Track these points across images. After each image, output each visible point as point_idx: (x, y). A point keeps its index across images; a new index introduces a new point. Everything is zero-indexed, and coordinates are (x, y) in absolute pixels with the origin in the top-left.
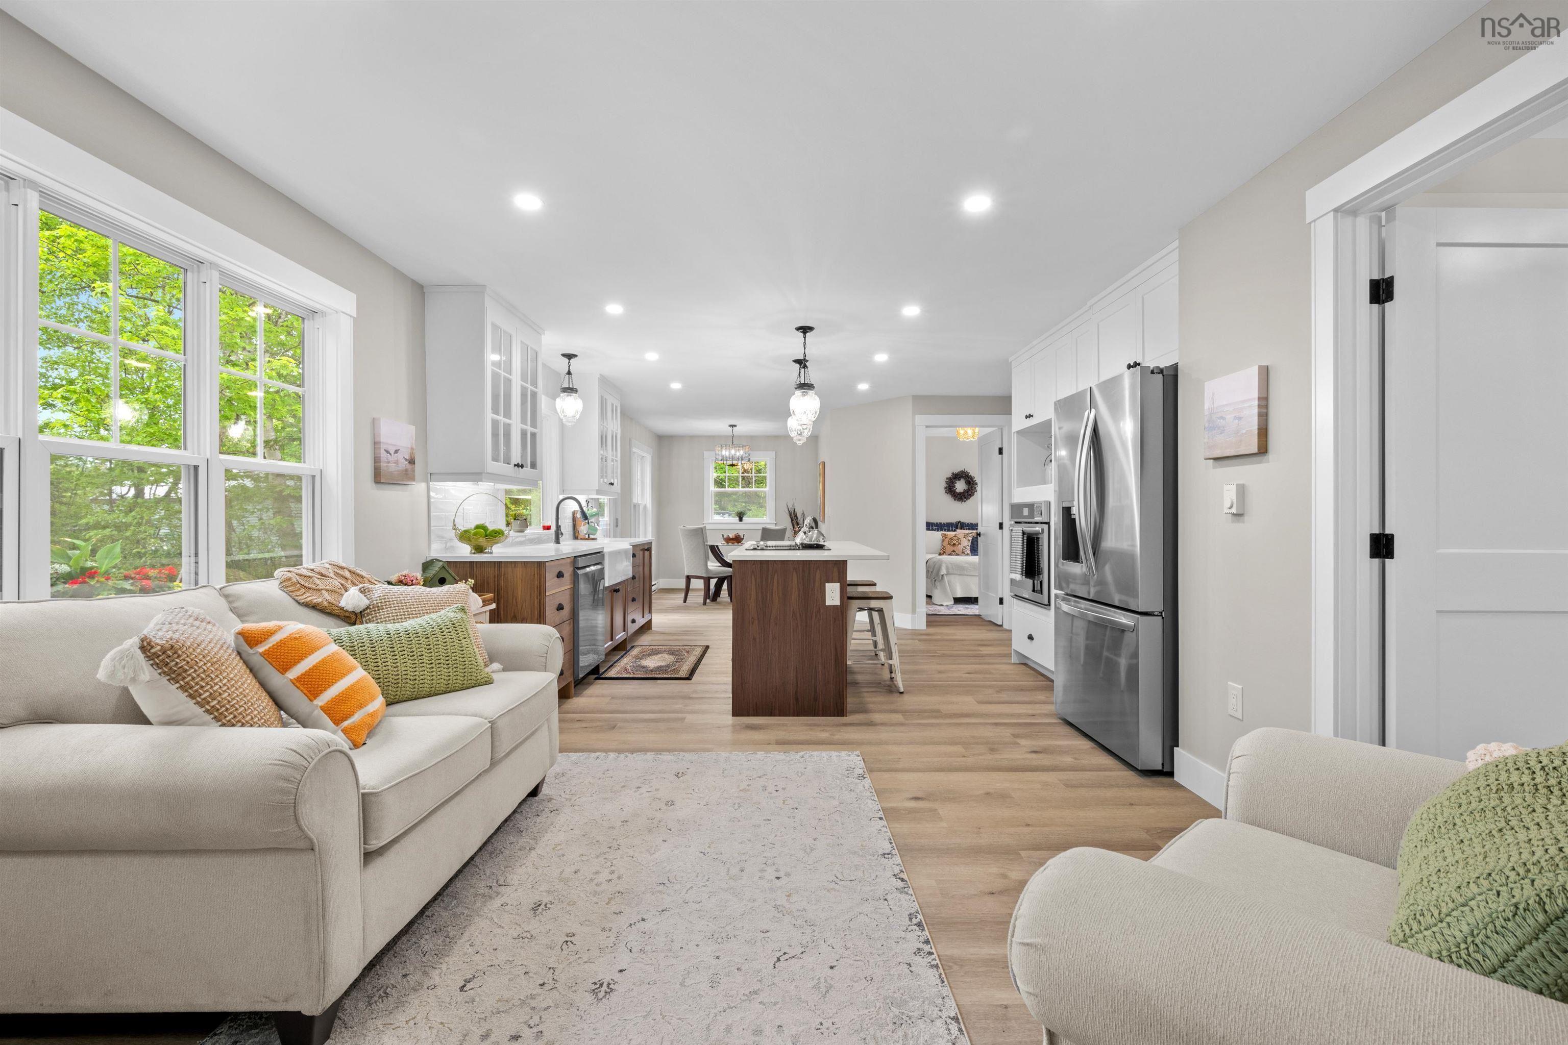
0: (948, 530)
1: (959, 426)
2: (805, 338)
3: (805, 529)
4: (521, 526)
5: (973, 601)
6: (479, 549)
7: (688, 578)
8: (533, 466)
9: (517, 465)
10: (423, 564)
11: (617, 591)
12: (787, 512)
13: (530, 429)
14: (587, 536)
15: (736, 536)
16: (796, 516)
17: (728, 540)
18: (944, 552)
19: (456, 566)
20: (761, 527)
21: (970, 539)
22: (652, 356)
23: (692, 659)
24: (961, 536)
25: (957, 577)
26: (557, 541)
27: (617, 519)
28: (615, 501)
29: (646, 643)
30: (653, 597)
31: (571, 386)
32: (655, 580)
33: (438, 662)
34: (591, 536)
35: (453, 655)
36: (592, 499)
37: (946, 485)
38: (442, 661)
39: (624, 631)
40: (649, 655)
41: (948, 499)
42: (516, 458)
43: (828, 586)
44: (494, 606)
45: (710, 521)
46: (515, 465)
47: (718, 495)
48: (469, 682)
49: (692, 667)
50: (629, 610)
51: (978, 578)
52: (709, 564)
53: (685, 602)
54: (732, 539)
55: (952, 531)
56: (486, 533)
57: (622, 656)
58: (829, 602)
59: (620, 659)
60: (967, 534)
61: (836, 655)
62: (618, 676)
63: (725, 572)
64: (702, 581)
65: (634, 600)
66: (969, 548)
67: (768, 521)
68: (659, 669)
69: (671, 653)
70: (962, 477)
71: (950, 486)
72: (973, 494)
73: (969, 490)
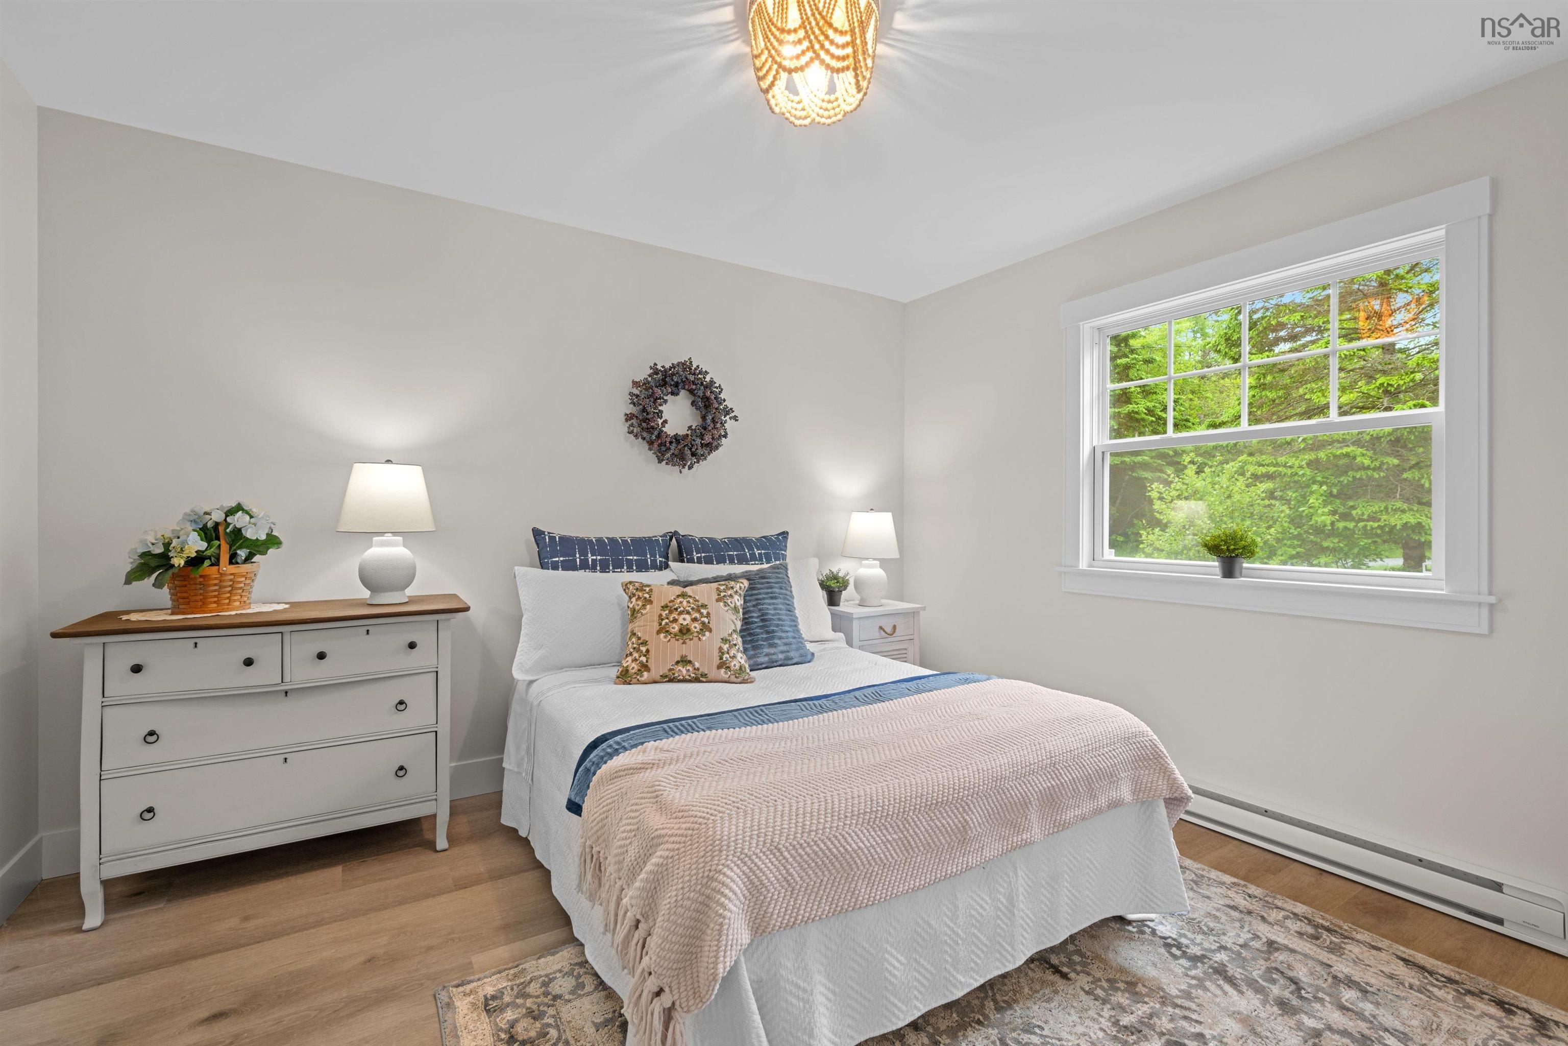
0: (642, 567)
18: (645, 667)
21: (738, 601)
24: (695, 593)
37: (631, 409)
41: (637, 456)
55: (656, 568)
60: (718, 581)
66: (737, 640)
70: (683, 383)
71: (644, 410)
72: (715, 443)
73: (705, 428)
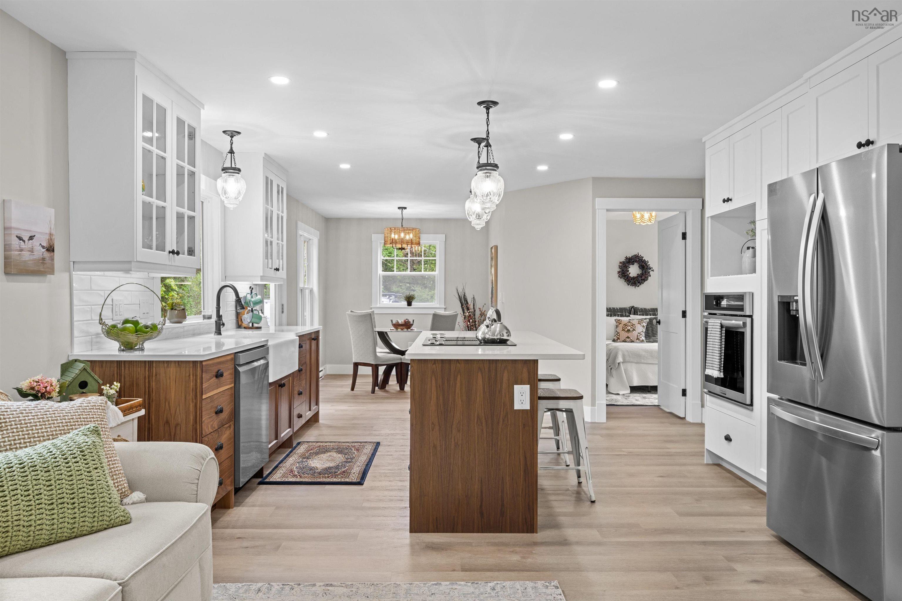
0: (622, 316)
1: (636, 210)
2: (488, 113)
3: (487, 322)
4: (178, 316)
5: (653, 389)
6: (128, 347)
7: (356, 365)
8: (191, 252)
9: (173, 252)
10: (62, 365)
11: (282, 386)
12: (457, 296)
13: (187, 213)
14: (251, 325)
15: (405, 322)
16: (466, 301)
17: (397, 326)
18: (618, 338)
19: (102, 366)
20: (432, 312)
21: (645, 325)
22: (320, 134)
23: (363, 459)
24: (635, 322)
25: (634, 365)
26: (218, 332)
27: (283, 305)
28: (280, 286)
29: (312, 439)
30: (320, 383)
31: (233, 166)
32: (322, 366)
33: (60, 501)
34: (256, 325)
35: (80, 491)
36: (256, 285)
37: (619, 270)
38: (66, 500)
39: (290, 427)
40: (317, 454)
41: (621, 283)
42: (171, 244)
43: (517, 388)
44: (142, 412)
45: (378, 306)
46: (170, 252)
47: (385, 278)
48: (100, 523)
49: (363, 468)
50: (296, 404)
51: (657, 366)
52: (378, 350)
53: (353, 389)
54: (402, 325)
55: (626, 316)
56: (136, 327)
57: (288, 455)
58: (517, 406)
59: (285, 458)
60: (642, 320)
61: (526, 464)
62: (283, 480)
63: (394, 359)
64: (370, 368)
65: (300, 393)
66: (643, 334)
67: (438, 306)
68: (327, 471)
69: (340, 451)
70: (636, 261)
71: (623, 270)
72: (646, 279)
73: (643, 274)
